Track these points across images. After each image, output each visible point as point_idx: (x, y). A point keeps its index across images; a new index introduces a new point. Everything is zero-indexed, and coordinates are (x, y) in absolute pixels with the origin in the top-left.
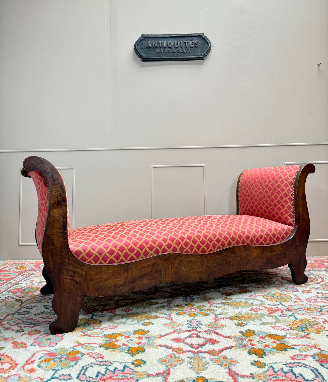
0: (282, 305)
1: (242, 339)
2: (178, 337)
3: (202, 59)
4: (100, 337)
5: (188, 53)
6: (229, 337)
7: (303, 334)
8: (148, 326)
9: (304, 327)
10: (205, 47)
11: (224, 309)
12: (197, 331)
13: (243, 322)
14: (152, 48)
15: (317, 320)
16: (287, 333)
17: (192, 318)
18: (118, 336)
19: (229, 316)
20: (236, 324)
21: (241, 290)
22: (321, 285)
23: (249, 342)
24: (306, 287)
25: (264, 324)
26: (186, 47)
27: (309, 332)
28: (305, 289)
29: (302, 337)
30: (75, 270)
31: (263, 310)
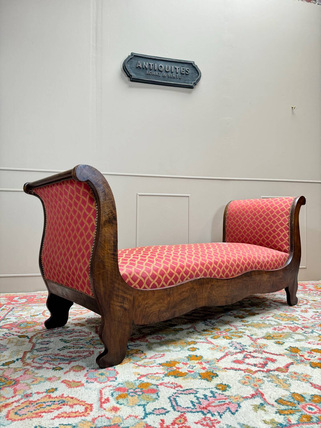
0: (296, 323)
1: (294, 355)
3: (191, 87)
4: (156, 366)
5: (178, 79)
6: (280, 355)
8: (196, 351)
10: (195, 76)
11: (251, 330)
12: (247, 352)
13: (279, 340)
14: (142, 68)
17: (230, 340)
18: (176, 364)
19: (262, 336)
20: (275, 343)
21: (248, 312)
23: (301, 357)
25: (298, 341)
26: (177, 73)
28: (300, 309)
30: (125, 295)
31: (285, 329)
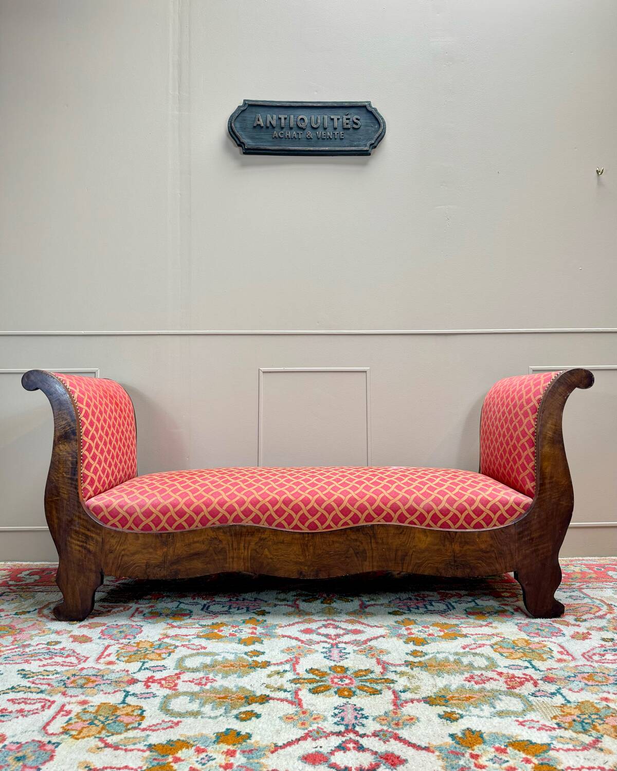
0: (534, 667)
1: (457, 754)
2: (314, 750)
3: (366, 153)
4: (139, 750)
5: (338, 140)
6: (427, 749)
7: (587, 739)
8: (249, 722)
9: (586, 721)
10: (373, 129)
11: (413, 677)
12: (356, 733)
13: (455, 709)
14: (265, 127)
15: (611, 705)
16: (552, 738)
17: (345, 700)
18: (181, 748)
19: (424, 695)
20: (440, 716)
21: (446, 631)
22: (609, 621)
23: (471, 760)
24: (578, 626)
25: (501, 714)
26: (335, 129)
27: (599, 735)
28: (577, 629)
29: (585, 748)
31: (495, 680)
